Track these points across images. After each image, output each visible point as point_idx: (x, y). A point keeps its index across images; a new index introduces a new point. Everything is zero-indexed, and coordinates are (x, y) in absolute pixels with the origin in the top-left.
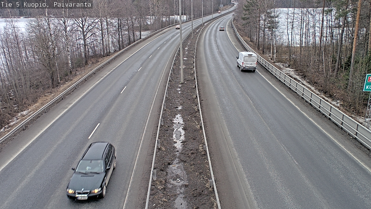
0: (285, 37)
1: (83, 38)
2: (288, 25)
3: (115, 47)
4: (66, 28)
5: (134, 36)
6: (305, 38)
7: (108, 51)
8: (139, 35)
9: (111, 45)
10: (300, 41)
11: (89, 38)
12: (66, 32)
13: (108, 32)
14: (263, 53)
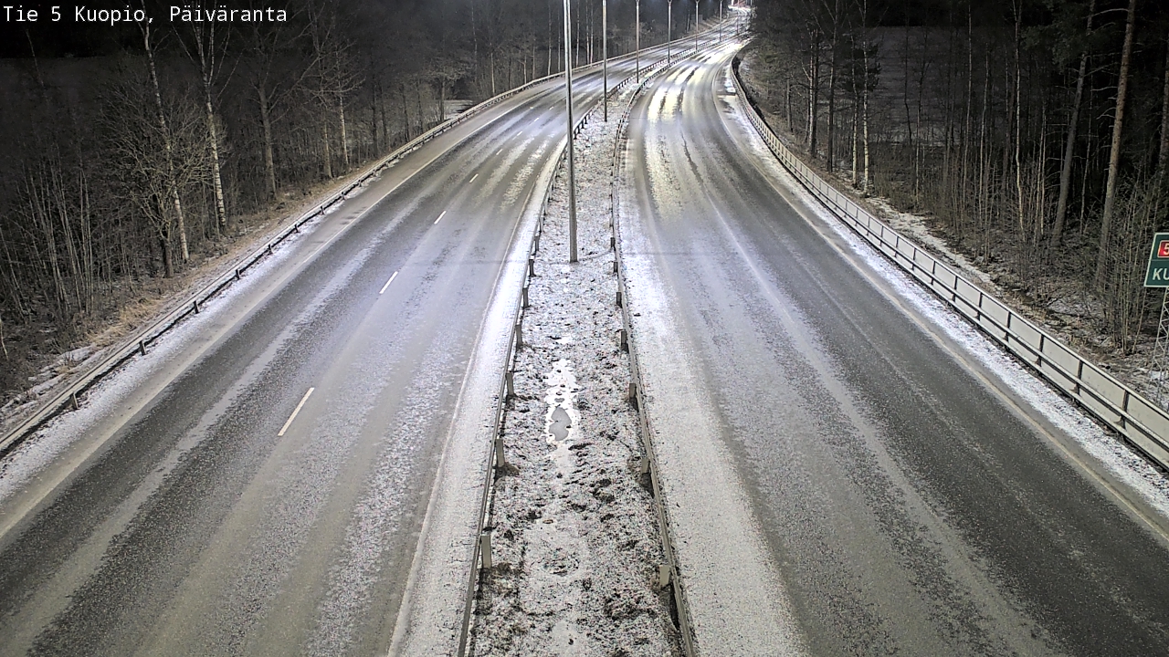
0: (896, 118)
2: (909, 80)
5: (420, 113)
8: (437, 107)
9: (349, 141)
10: (943, 130)
14: (830, 168)
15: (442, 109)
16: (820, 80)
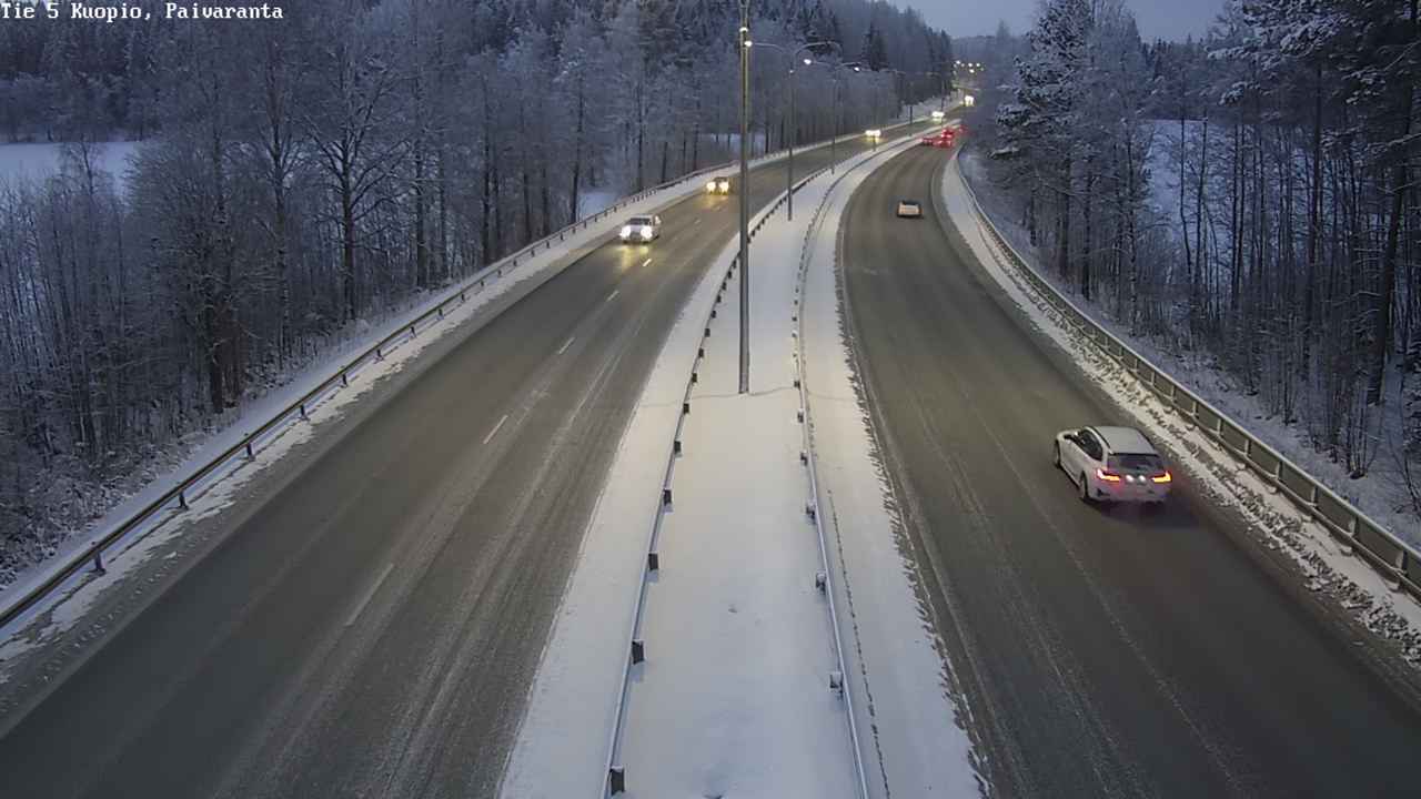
0: (1172, 236)
1: (341, 213)
2: (1185, 187)
3: (469, 257)
4: (280, 176)
5: (546, 211)
6: (1253, 241)
7: (439, 270)
8: (568, 205)
9: (452, 245)
10: (1230, 252)
11: (364, 215)
12: (278, 192)
13: (442, 192)
14: (1085, 292)
15: (574, 206)
16: (1073, 181)
